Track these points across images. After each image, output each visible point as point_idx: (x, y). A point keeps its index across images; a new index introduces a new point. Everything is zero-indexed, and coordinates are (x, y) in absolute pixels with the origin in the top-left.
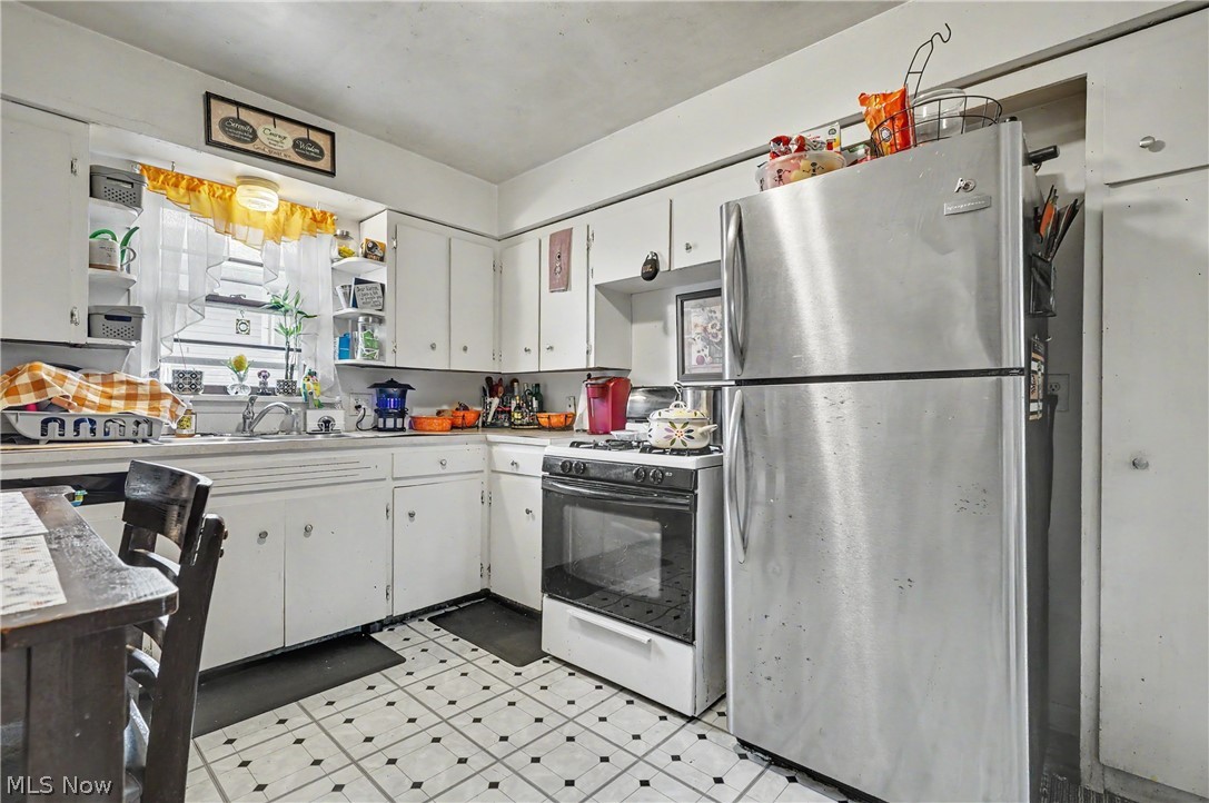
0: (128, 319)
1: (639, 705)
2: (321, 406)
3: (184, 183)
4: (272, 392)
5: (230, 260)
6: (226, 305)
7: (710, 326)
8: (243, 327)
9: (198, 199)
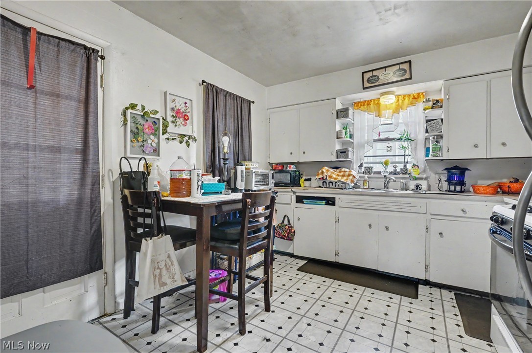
0: (345, 152)
2: (416, 179)
3: (366, 103)
4: (398, 173)
5: (382, 125)
6: (383, 142)
8: (389, 149)
9: (370, 107)
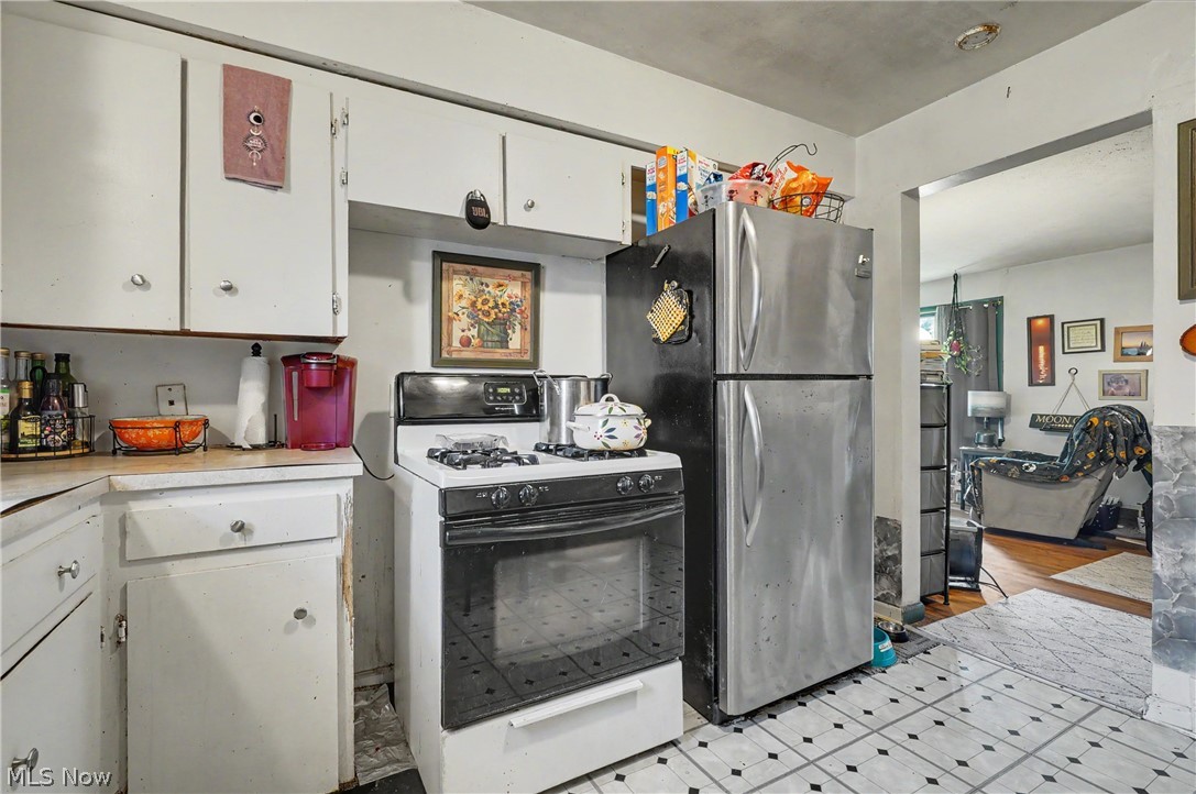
1: (634, 773)
7: (480, 300)
